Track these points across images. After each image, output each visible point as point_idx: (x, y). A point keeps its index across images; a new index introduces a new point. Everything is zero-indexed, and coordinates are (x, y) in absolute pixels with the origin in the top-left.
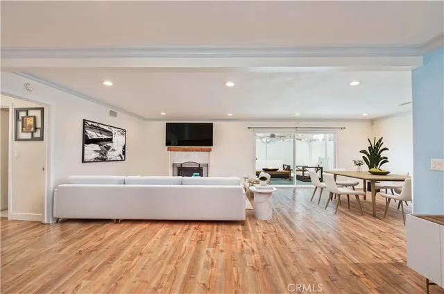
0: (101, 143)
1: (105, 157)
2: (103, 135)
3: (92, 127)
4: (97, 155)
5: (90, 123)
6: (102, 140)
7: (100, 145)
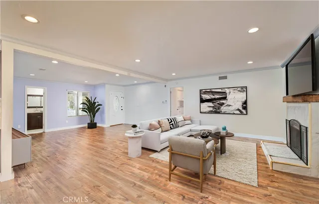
0: (214, 101)
1: (218, 111)
2: (216, 96)
3: (206, 93)
4: (211, 109)
5: (204, 91)
6: (215, 99)
7: (213, 103)
